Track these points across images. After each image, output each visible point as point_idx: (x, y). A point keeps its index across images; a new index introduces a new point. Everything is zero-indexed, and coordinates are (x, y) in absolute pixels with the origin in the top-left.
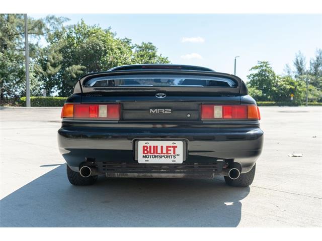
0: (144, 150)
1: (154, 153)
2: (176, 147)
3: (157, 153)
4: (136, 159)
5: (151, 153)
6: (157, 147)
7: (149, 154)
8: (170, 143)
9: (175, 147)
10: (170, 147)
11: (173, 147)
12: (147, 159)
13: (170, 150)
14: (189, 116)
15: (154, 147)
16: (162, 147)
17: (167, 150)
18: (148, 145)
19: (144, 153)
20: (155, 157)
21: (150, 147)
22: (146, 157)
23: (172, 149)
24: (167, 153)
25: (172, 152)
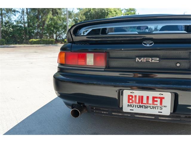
0: (129, 99)
1: (139, 103)
2: (164, 98)
3: (142, 103)
4: (121, 106)
5: (136, 103)
6: (142, 97)
7: (134, 104)
8: (156, 94)
9: (162, 99)
10: (156, 98)
11: (159, 98)
12: (132, 108)
13: (157, 101)
14: (178, 65)
15: (139, 96)
16: (148, 97)
17: (154, 101)
18: (133, 95)
19: (129, 102)
20: (140, 106)
21: (136, 96)
22: (131, 106)
23: (159, 100)
24: (153, 104)
25: (158, 103)
